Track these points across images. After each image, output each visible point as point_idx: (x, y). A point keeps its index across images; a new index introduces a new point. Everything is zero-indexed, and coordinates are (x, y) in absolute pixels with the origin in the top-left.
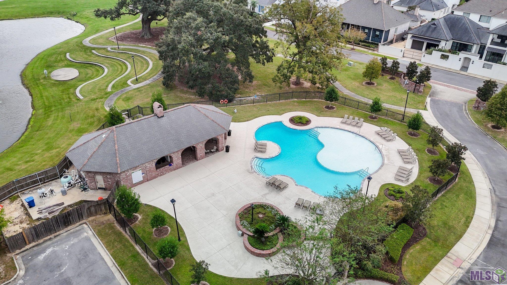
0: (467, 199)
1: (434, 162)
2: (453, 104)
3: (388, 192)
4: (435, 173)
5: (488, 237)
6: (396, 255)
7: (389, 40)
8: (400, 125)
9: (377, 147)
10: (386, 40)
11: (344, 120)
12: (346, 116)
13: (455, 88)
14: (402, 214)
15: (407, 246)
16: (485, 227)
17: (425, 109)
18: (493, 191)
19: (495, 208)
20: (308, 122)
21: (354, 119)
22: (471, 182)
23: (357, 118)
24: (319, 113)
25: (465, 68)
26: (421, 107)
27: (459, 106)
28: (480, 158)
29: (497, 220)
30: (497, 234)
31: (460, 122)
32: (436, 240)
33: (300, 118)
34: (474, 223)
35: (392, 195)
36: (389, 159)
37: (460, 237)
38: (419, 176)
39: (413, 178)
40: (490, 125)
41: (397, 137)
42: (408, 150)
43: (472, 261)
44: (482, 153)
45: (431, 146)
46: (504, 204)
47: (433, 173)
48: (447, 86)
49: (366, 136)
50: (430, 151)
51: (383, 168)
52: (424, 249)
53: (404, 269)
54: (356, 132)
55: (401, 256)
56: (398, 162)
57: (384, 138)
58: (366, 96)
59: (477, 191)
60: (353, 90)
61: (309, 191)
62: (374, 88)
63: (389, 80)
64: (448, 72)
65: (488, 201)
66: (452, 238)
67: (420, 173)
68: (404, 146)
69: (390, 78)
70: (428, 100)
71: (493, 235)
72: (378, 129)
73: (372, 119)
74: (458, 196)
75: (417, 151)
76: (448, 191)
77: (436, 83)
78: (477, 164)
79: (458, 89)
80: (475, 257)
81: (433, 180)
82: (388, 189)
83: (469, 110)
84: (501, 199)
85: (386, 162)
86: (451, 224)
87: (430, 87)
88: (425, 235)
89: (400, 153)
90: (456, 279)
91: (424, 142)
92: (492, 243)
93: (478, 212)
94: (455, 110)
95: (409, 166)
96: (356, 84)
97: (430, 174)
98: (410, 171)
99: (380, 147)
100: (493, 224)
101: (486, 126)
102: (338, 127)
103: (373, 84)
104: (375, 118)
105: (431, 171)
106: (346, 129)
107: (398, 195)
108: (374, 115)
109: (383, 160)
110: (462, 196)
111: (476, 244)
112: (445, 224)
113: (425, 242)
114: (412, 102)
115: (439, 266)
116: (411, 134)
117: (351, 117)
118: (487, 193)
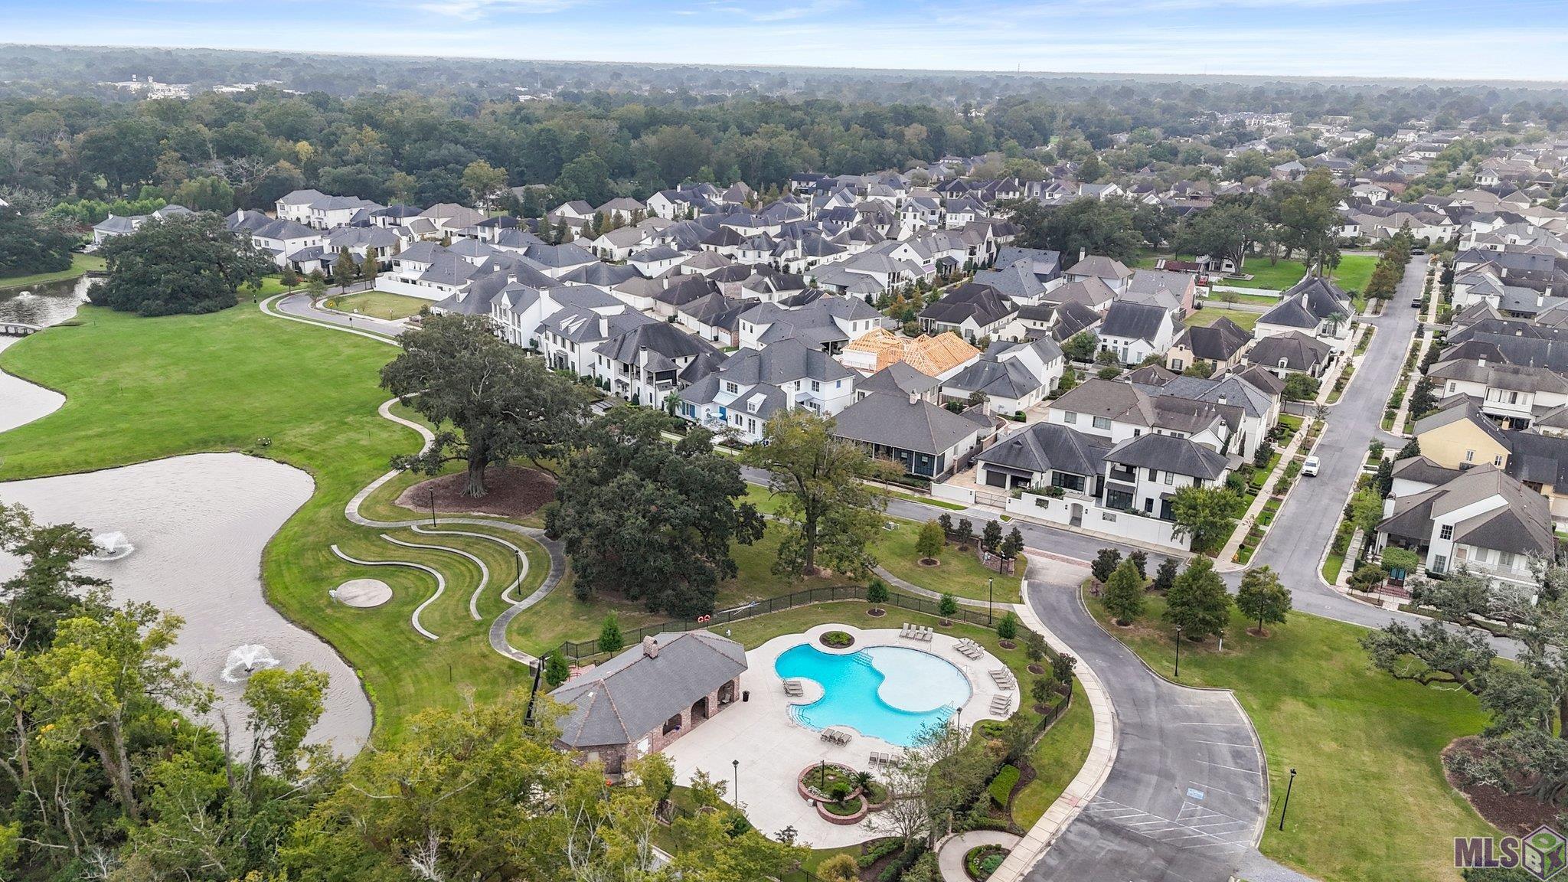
0: (1083, 729)
1: (1036, 683)
2: (1062, 589)
3: (984, 731)
4: (1040, 698)
5: (1108, 770)
6: (1003, 800)
7: (946, 469)
8: (987, 632)
9: (959, 670)
10: (941, 469)
11: (905, 632)
12: (906, 625)
13: (1063, 560)
14: (1004, 754)
15: (1015, 791)
16: (1105, 759)
17: (1021, 602)
18: (1117, 715)
19: (1118, 736)
20: (850, 641)
21: (918, 629)
22: (1088, 706)
23: (922, 628)
24: (864, 625)
25: (1076, 520)
26: (1015, 598)
27: (1071, 593)
28: (1100, 672)
29: (1120, 750)
30: (1118, 766)
31: (1073, 618)
32: (1048, 781)
33: (838, 635)
34: (1092, 755)
35: (990, 734)
36: (978, 687)
37: (1076, 774)
38: (1021, 705)
39: (1014, 708)
40: (1114, 621)
41: (985, 652)
42: (1003, 670)
43: (1089, 799)
44: (1104, 664)
45: (1032, 661)
46: (1128, 730)
47: (1038, 699)
48: (1051, 557)
49: (942, 655)
50: (1032, 669)
51: (972, 700)
52: (1034, 793)
53: (1013, 815)
54: (925, 650)
55: (1009, 803)
56: (992, 689)
57: (967, 656)
58: (927, 586)
59: (1096, 717)
60: (905, 577)
61: (881, 741)
62: (937, 571)
63: (959, 553)
64: (1051, 530)
65: (1110, 728)
66: (1066, 776)
67: (1022, 702)
68: (997, 665)
69: (960, 549)
70: (1024, 584)
71: (1113, 768)
72: (955, 641)
73: (942, 627)
74: (1071, 726)
75: (1015, 670)
76: (1060, 721)
77: (1034, 553)
78: (1096, 681)
79: (1068, 561)
80: (1092, 794)
81: (1039, 709)
82: (983, 727)
83: (1086, 598)
84: (1125, 724)
85: (975, 691)
86: (1064, 760)
87: (1025, 561)
88: (1035, 776)
89: (994, 676)
90: (1073, 818)
91: (1023, 656)
92: (1111, 778)
93: (1097, 742)
94: (1065, 599)
95: (1006, 694)
96: (905, 564)
97: (1035, 701)
98: (1009, 701)
99: (964, 669)
100: (1114, 756)
101: (1109, 622)
102: (897, 644)
103: (935, 562)
104: (949, 624)
105: (1035, 696)
106: (910, 646)
107: (997, 733)
108: (946, 619)
109: (971, 689)
110: (1076, 726)
111: (1093, 780)
112: (1057, 761)
113: (1035, 784)
114: (1001, 591)
115: (1052, 808)
116: (1003, 645)
117: (914, 626)
118: (1108, 718)
